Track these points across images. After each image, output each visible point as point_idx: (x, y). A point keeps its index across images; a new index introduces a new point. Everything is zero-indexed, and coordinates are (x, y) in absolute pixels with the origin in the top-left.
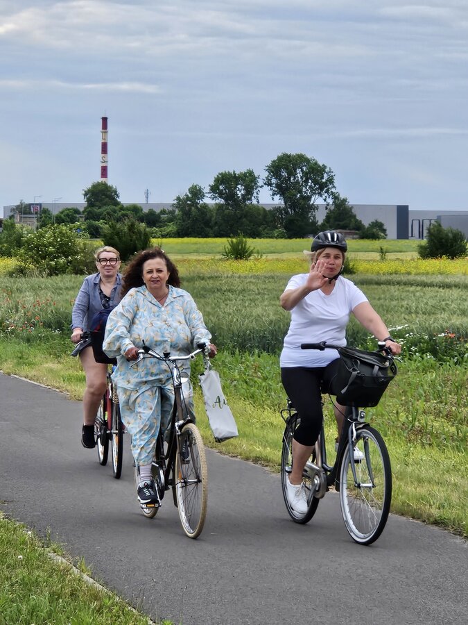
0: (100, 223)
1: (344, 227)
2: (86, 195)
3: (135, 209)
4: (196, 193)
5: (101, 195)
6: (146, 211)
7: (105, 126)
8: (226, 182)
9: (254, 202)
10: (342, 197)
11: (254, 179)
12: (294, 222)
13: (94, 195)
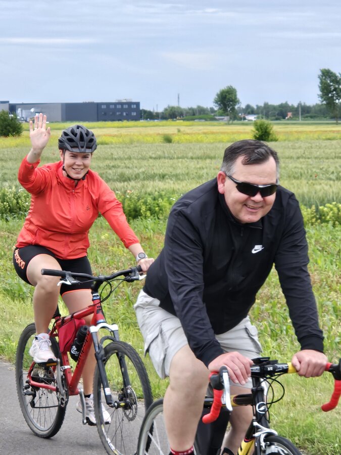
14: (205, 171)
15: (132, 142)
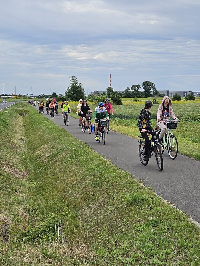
0: (110, 95)
1: (157, 95)
2: (107, 90)
3: (117, 92)
4: (128, 89)
5: (110, 90)
6: (119, 93)
7: (110, 76)
8: (134, 87)
9: (139, 90)
10: (156, 89)
11: (139, 86)
12: (147, 94)
13: (109, 90)
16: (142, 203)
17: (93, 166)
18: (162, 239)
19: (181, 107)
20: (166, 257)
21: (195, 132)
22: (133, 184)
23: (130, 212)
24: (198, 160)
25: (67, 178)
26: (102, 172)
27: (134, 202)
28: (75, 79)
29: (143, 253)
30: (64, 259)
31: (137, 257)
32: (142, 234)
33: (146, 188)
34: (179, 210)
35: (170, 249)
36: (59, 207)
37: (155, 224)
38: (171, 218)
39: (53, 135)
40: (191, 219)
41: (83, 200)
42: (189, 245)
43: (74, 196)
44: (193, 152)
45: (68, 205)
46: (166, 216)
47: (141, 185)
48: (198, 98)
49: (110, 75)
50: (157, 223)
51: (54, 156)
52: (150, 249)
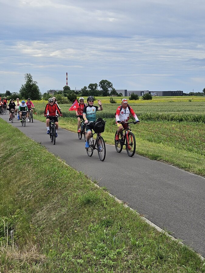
0: (66, 94)
1: (114, 94)
2: (63, 88)
3: (73, 91)
4: (85, 88)
5: (67, 88)
6: (75, 91)
7: (67, 75)
8: (91, 86)
9: (97, 89)
10: (114, 88)
11: (97, 85)
12: (105, 93)
13: (65, 88)
14: (200, 109)
15: (181, 101)
16: (96, 203)
17: (46, 166)
18: (114, 240)
19: (138, 107)
20: (118, 257)
21: (151, 132)
22: (87, 185)
23: (83, 213)
24: (153, 159)
25: (20, 180)
26: (55, 173)
27: (88, 202)
28: (29, 77)
29: (94, 253)
30: (13, 263)
31: (88, 258)
32: (94, 236)
33: (100, 188)
34: (132, 210)
35: (122, 249)
36: (11, 209)
37: (108, 224)
38: (124, 218)
39: (6, 135)
40: (144, 218)
41: (36, 202)
42: (141, 244)
43: (26, 198)
44: (148, 151)
45: (20, 208)
46: (120, 216)
47: (96, 185)
48: (155, 97)
49: (67, 73)
50: (110, 223)
51: (7, 157)
52: (102, 250)
